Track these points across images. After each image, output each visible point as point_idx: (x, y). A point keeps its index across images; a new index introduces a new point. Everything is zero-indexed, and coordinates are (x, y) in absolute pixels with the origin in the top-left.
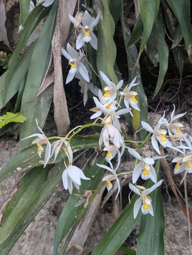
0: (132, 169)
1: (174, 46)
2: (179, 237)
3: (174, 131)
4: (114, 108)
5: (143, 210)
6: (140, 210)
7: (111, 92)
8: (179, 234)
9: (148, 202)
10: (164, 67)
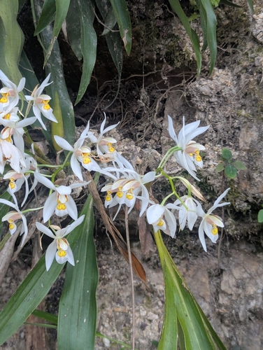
0: (43, 204)
1: (105, 32)
2: (124, 295)
3: (106, 148)
4: (15, 118)
5: (58, 259)
6: (55, 260)
7: (11, 95)
8: (125, 291)
9: (65, 246)
10: (91, 61)
